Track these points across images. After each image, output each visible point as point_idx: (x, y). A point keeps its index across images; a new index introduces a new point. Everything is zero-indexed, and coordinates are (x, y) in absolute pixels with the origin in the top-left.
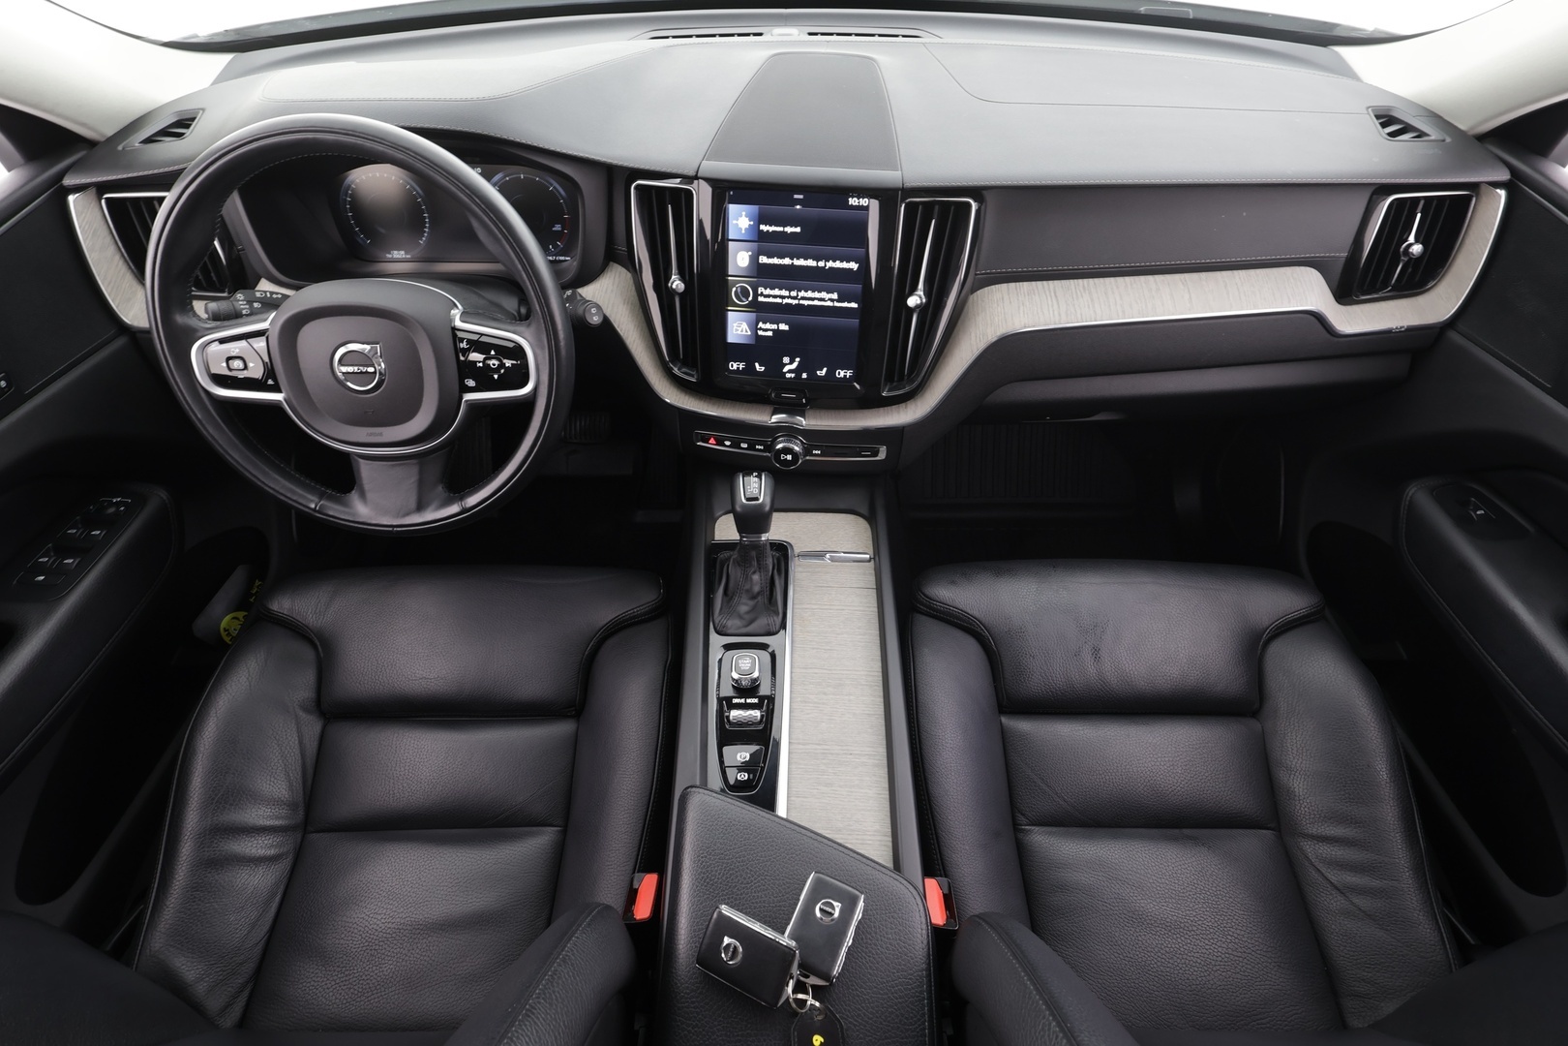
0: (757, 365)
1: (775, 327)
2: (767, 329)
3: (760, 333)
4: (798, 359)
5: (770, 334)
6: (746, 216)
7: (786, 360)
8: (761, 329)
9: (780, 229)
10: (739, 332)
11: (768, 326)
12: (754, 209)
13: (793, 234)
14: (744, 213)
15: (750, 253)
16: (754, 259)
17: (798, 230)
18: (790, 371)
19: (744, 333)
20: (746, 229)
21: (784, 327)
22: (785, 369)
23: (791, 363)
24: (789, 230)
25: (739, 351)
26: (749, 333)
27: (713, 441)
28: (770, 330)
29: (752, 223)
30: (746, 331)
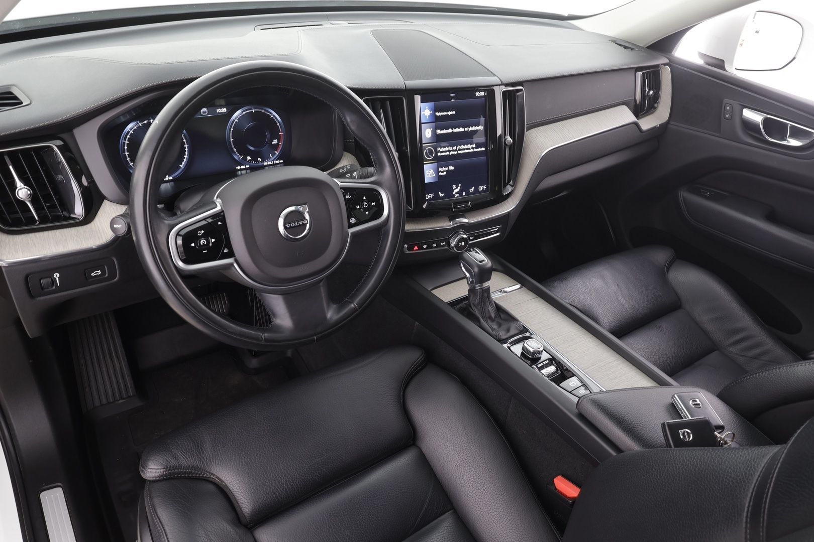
0: (440, 193)
1: (447, 169)
2: (443, 171)
3: (440, 174)
4: (460, 185)
5: (445, 173)
6: (428, 109)
7: (454, 187)
8: (440, 171)
9: (445, 113)
10: (429, 176)
11: (444, 169)
12: (431, 104)
13: (452, 115)
14: (427, 107)
15: (432, 129)
16: (434, 132)
17: (454, 112)
18: (457, 193)
20: (429, 116)
21: (452, 168)
22: (454, 193)
23: (457, 188)
24: (450, 113)
25: (432, 187)
26: (435, 175)
27: (416, 248)
28: (445, 171)
29: (431, 112)
30: (433, 175)
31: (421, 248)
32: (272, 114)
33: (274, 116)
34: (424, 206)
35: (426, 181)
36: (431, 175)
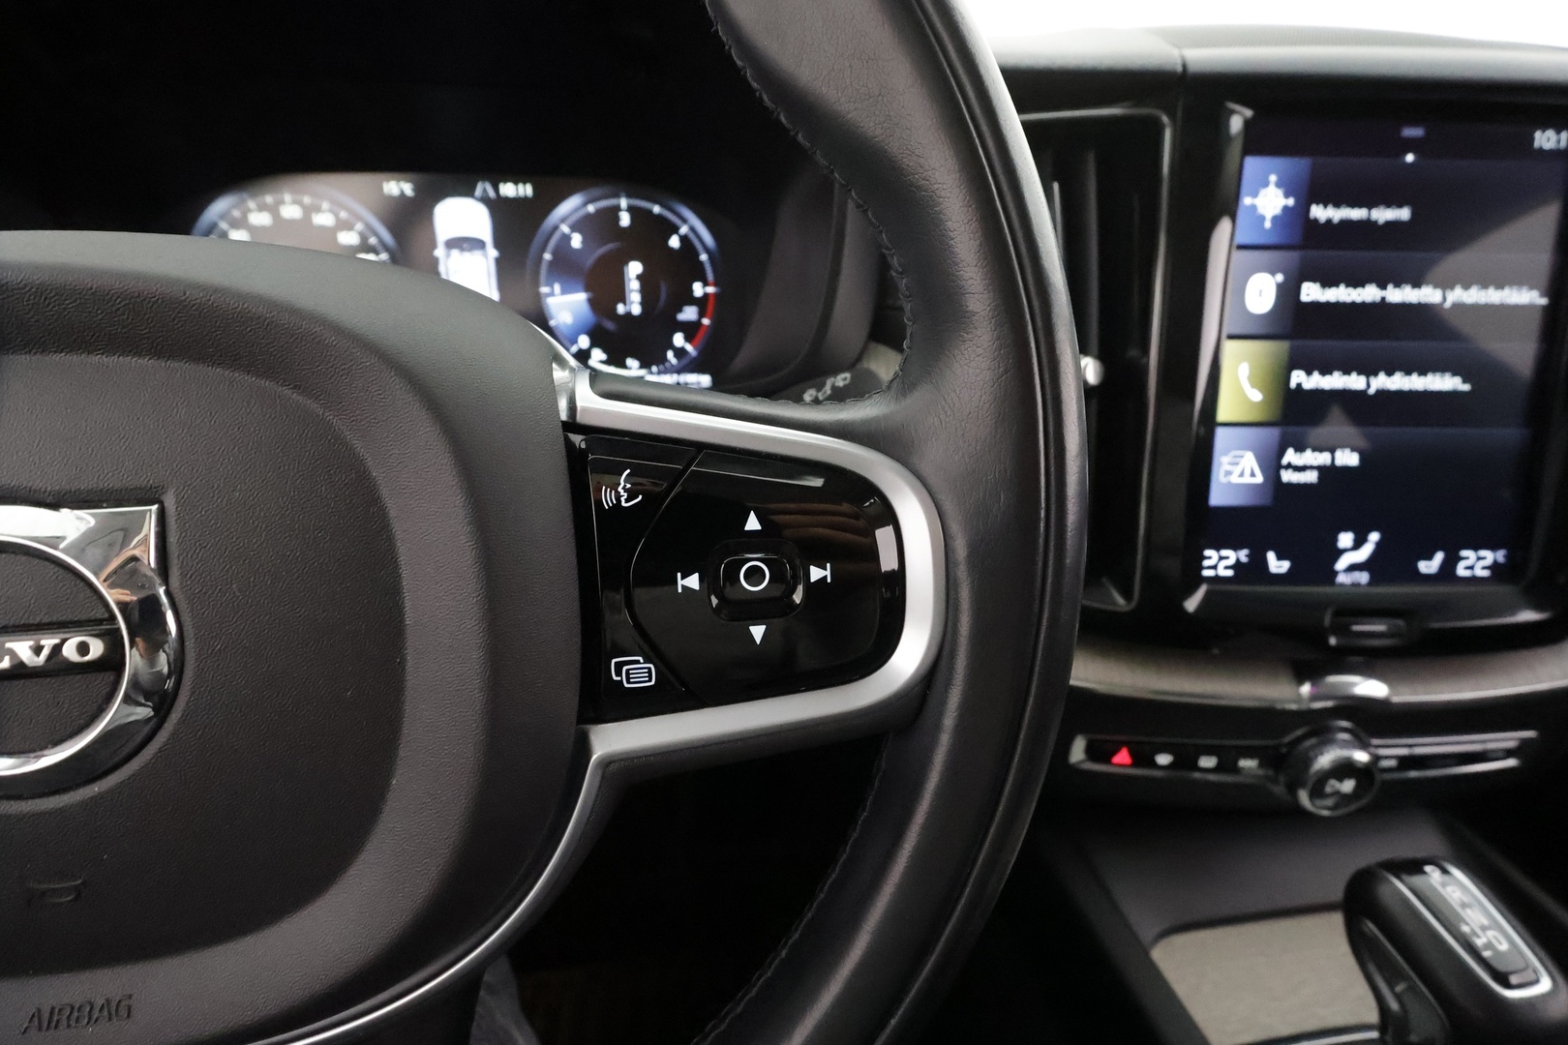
0: (1271, 556)
1: (1324, 458)
2: (1303, 466)
3: (1287, 476)
4: (1374, 537)
5: (1311, 477)
6: (1278, 185)
7: (1345, 539)
8: (1289, 466)
9: (1357, 214)
11: (1310, 457)
12: (1298, 166)
13: (1391, 225)
14: (1273, 178)
15: (1280, 278)
16: (1288, 293)
17: (1404, 214)
18: (1353, 568)
19: (1247, 480)
20: (1275, 219)
21: (1348, 458)
22: (1342, 564)
23: (1358, 544)
24: (1383, 215)
25: (1232, 526)
26: (1259, 479)
27: (1123, 757)
28: (1311, 468)
29: (1291, 202)
30: (1253, 475)
31: (1143, 758)
32: (685, 221)
33: (692, 229)
34: (1192, 604)
35: (1217, 498)
36: (1242, 475)
